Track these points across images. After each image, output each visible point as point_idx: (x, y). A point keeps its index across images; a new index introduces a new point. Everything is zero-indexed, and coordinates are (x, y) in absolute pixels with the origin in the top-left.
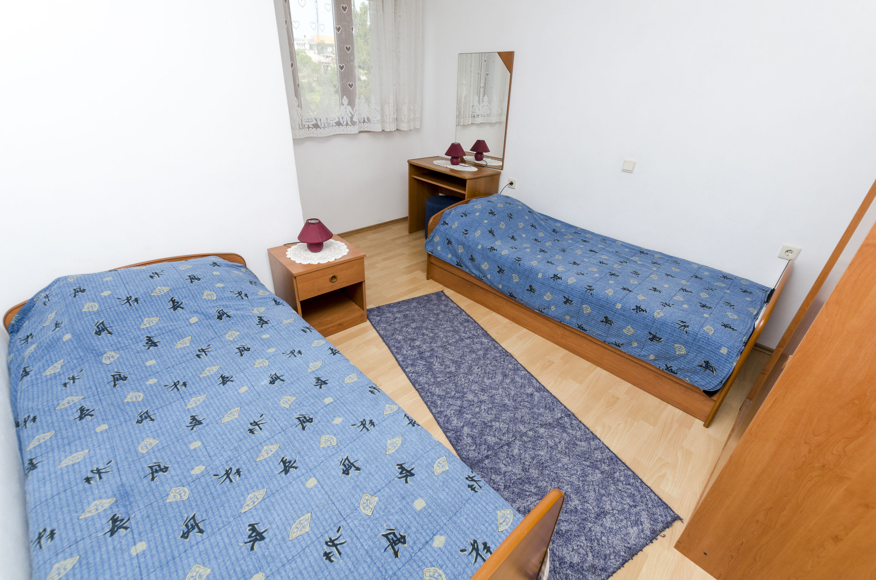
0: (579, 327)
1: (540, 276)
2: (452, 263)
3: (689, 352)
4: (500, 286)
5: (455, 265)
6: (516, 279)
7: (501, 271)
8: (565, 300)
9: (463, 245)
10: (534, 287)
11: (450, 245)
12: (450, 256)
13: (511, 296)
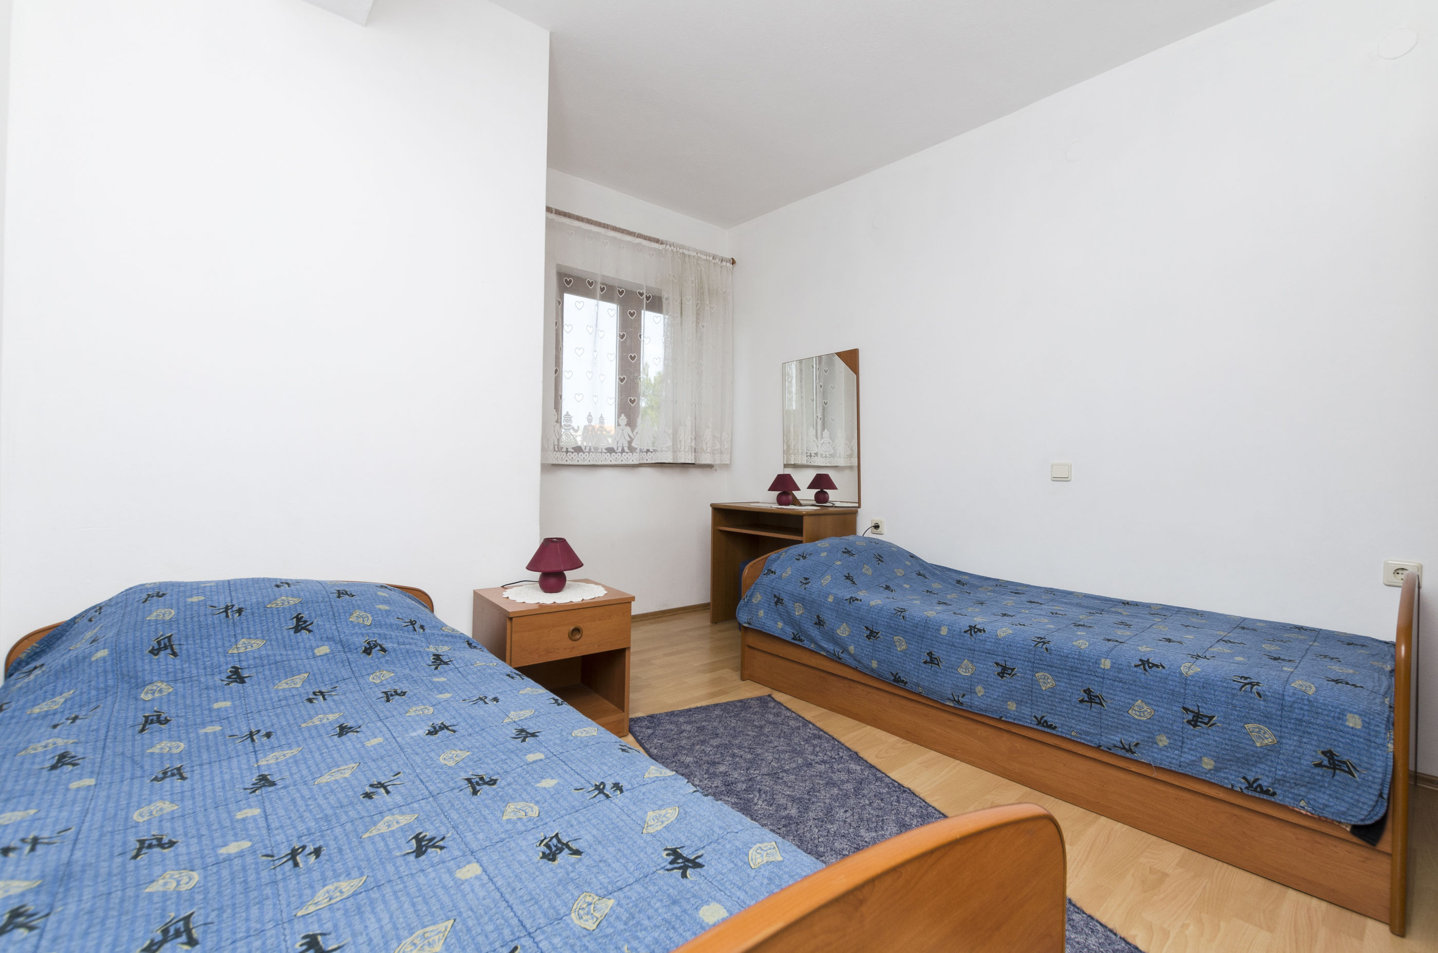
0: (1039, 723)
1: (944, 631)
2: (784, 638)
3: (1281, 737)
4: (874, 664)
5: (789, 639)
6: (901, 645)
7: (872, 634)
8: (1000, 669)
9: (802, 600)
10: (936, 655)
11: (779, 606)
12: (780, 625)
13: (897, 679)
